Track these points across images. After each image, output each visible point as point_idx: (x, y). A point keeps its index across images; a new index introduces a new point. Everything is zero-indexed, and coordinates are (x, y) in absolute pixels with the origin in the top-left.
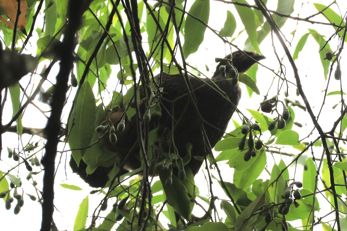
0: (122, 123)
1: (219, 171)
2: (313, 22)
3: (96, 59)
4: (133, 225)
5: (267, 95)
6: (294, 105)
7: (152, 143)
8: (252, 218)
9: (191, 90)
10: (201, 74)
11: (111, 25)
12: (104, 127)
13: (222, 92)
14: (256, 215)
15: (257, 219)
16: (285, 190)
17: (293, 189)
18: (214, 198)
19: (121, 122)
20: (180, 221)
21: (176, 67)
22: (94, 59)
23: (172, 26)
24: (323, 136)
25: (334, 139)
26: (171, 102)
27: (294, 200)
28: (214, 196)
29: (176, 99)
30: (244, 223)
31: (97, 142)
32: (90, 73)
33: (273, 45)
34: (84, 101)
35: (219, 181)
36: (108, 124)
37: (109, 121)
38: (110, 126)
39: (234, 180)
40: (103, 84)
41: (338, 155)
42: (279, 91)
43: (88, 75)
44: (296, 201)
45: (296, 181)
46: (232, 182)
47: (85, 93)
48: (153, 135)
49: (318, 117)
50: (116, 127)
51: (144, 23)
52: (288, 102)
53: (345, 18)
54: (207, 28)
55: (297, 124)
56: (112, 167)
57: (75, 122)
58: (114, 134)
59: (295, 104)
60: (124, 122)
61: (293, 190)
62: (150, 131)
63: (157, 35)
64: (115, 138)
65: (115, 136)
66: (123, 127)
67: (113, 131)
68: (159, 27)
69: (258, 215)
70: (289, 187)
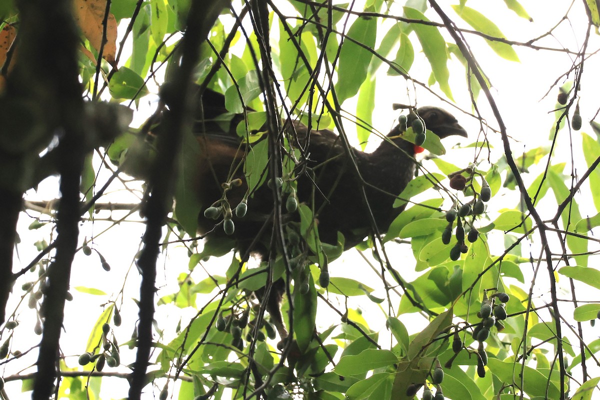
2: (538, 48)
8: (432, 345)
12: (217, 209)
14: (439, 341)
16: (483, 305)
24: (541, 226)
25: (559, 233)
26: (311, 169)
27: (496, 320)
30: (422, 351)
33: (470, 90)
44: (500, 321)
45: (499, 291)
60: (246, 202)
63: (297, 70)
65: (232, 224)
66: (244, 210)
67: (229, 216)
69: (442, 340)
70: (489, 301)
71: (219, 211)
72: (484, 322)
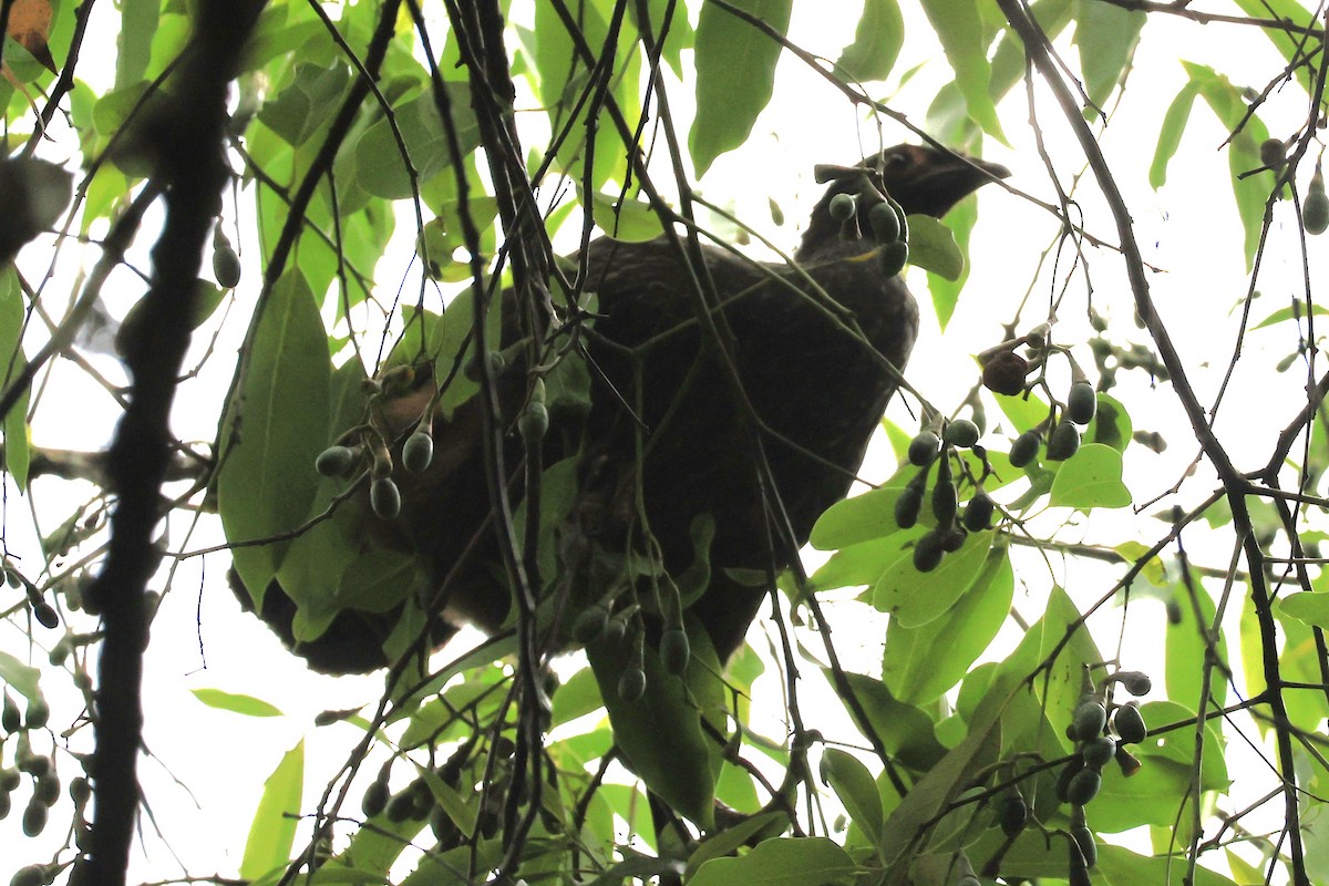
0: (421, 434)
1: (825, 630)
3: (331, 178)
4: (478, 847)
5: (1017, 321)
6: (1128, 364)
7: (555, 515)
8: (946, 820)
9: (712, 304)
10: (750, 236)
11: (391, 41)
12: (350, 451)
13: (834, 309)
14: (964, 808)
15: (966, 821)
16: (1081, 704)
17: (1115, 701)
18: (804, 738)
19: (417, 434)
20: (669, 828)
21: (649, 209)
22: (324, 178)
23: (635, 45)
24: (1236, 488)
25: (1281, 499)
26: (630, 351)
27: (1119, 744)
28: (806, 728)
29: (653, 340)
30: (917, 837)
31: (329, 515)
32: (307, 236)
33: (1033, 121)
34: (285, 348)
35: (825, 670)
36: (364, 438)
37: (369, 429)
38: (374, 448)
39: (887, 667)
40: (359, 278)
41: (1294, 566)
42: (1054, 308)
43: (298, 241)
44: (1127, 748)
45: (1126, 668)
46: (877, 674)
47: (286, 316)
48: (558, 484)
49: (1214, 413)
50: (396, 454)
51: (522, 31)
52: (1102, 350)
53: (1321, 14)
54: (785, 49)
55: (1142, 438)
56: (397, 613)
57: (240, 433)
58: (388, 480)
59: (1134, 357)
60: (430, 431)
61: (1111, 707)
62: (548, 464)
63: (574, 79)
64: (394, 498)
65: (392, 491)
66: (428, 451)
67: (384, 469)
68: (581, 49)
69: (973, 806)
70: (1097, 693)
71: (354, 456)
72: (1085, 752)
